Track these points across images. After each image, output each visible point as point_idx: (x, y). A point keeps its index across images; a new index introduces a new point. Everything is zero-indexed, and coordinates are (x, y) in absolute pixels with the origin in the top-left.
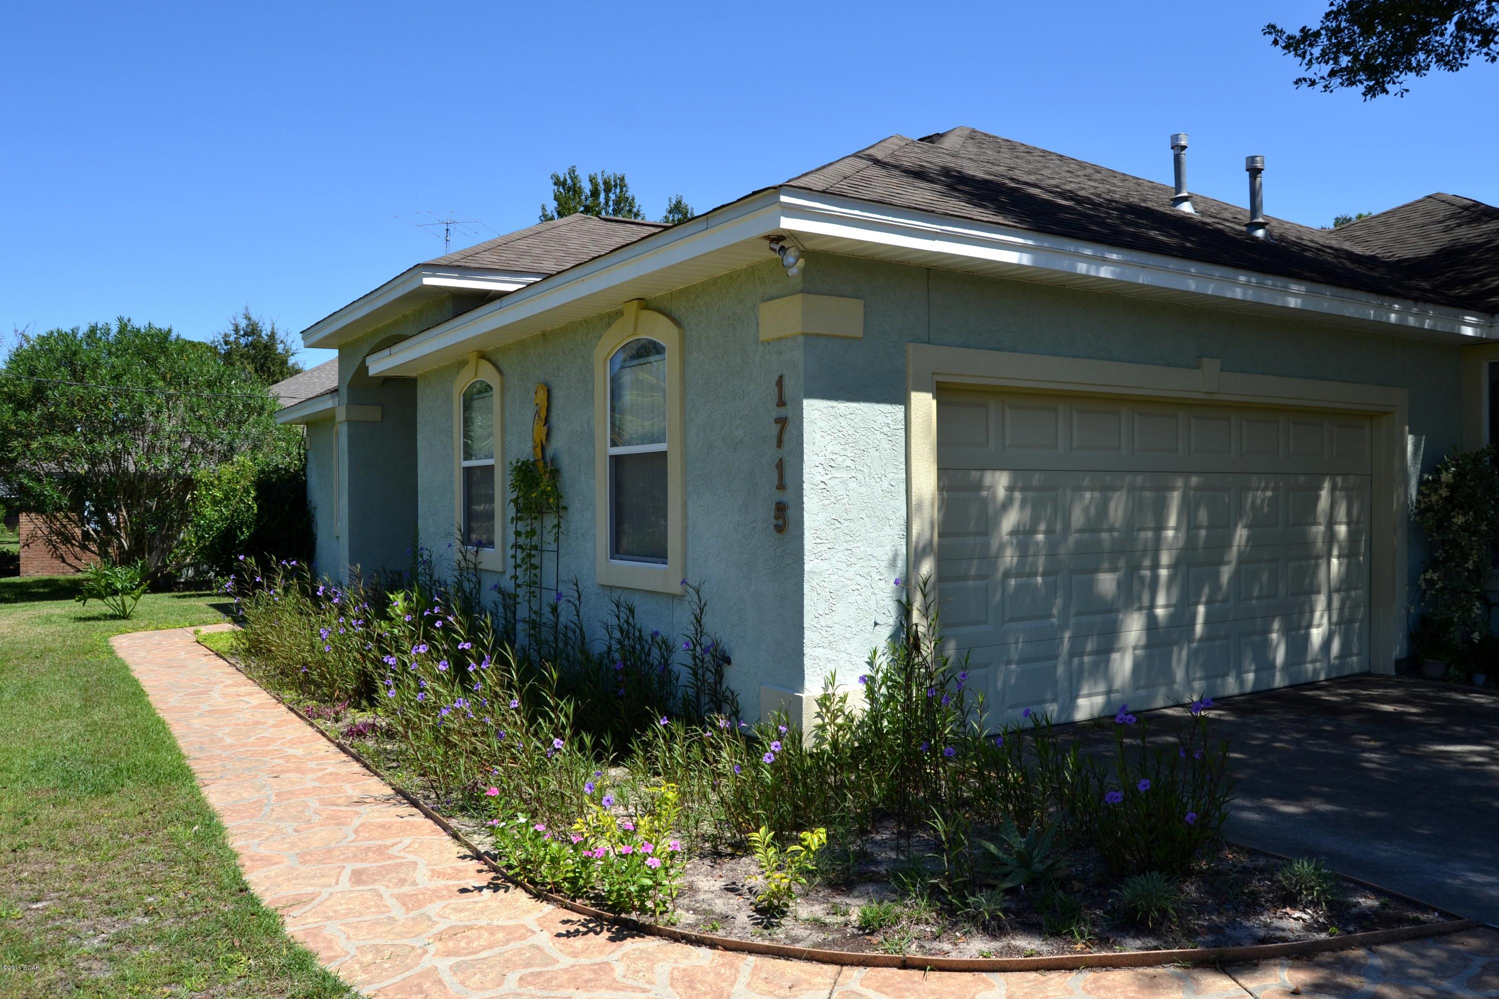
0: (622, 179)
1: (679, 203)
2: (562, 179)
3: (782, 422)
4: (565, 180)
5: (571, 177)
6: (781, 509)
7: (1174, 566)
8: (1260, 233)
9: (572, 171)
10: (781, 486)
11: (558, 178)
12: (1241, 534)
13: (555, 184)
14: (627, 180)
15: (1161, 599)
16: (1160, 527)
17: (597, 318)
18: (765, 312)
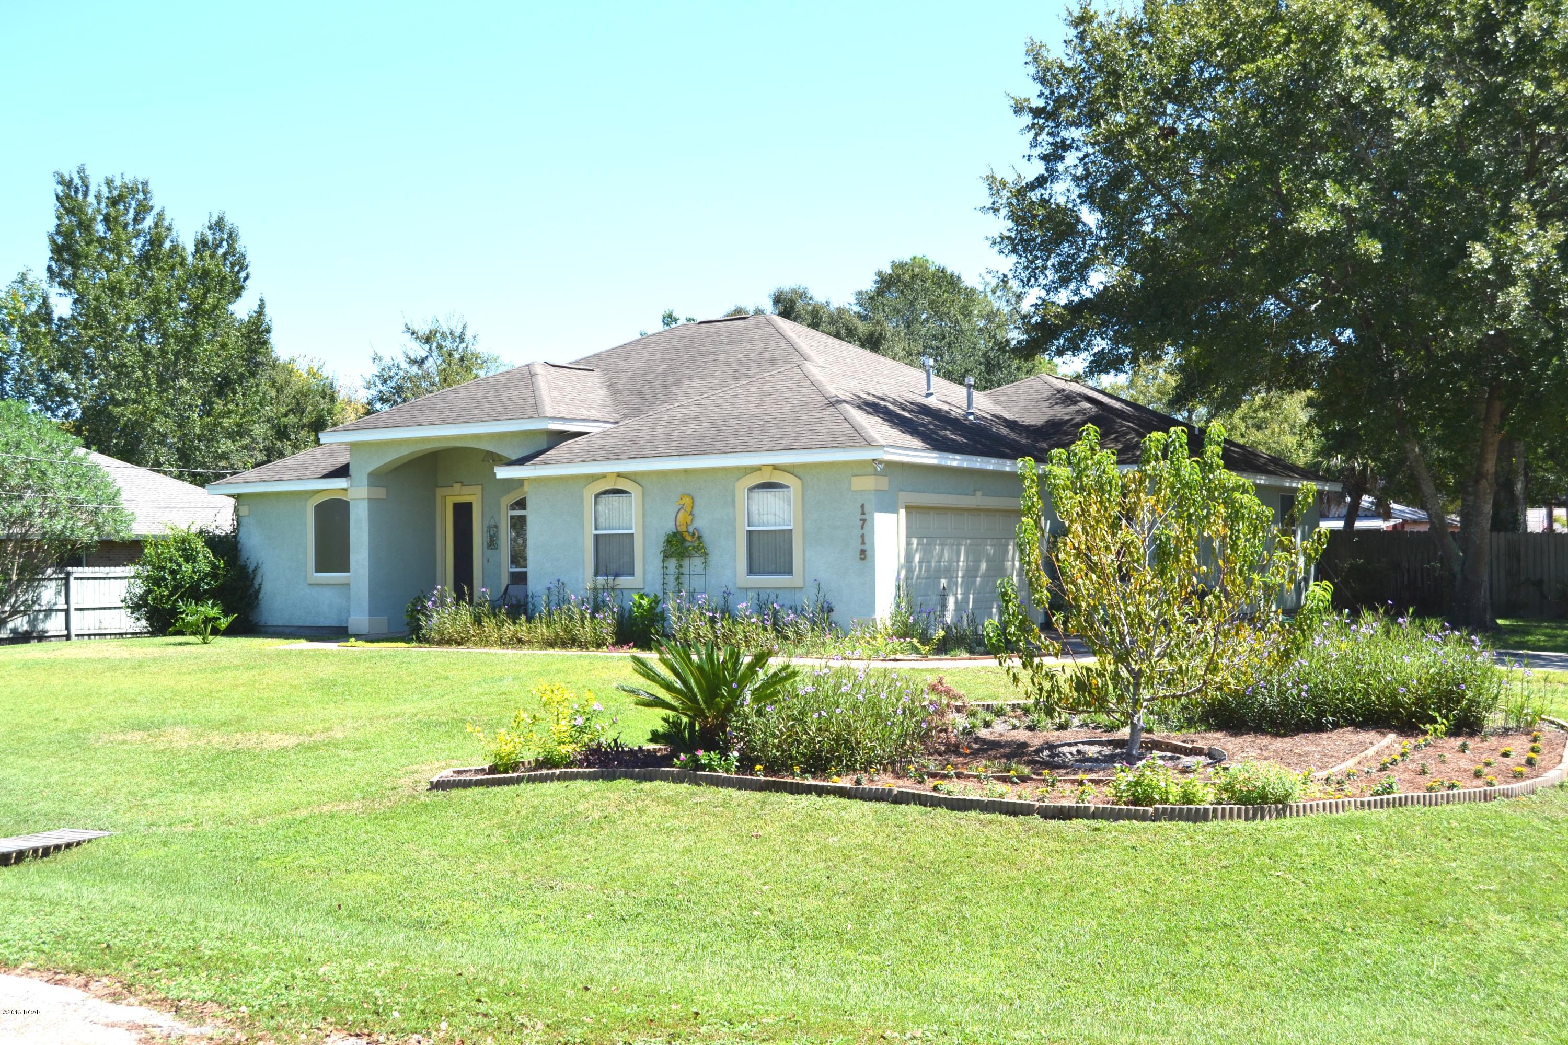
0: (145, 184)
1: (221, 220)
2: (67, 178)
3: (864, 521)
4: (71, 180)
5: (81, 178)
6: (863, 552)
7: (963, 577)
8: (971, 417)
9: (81, 171)
10: (863, 543)
11: (62, 177)
12: (984, 566)
13: (60, 183)
14: (151, 186)
15: (959, 591)
16: (958, 561)
17: (738, 468)
18: (854, 479)
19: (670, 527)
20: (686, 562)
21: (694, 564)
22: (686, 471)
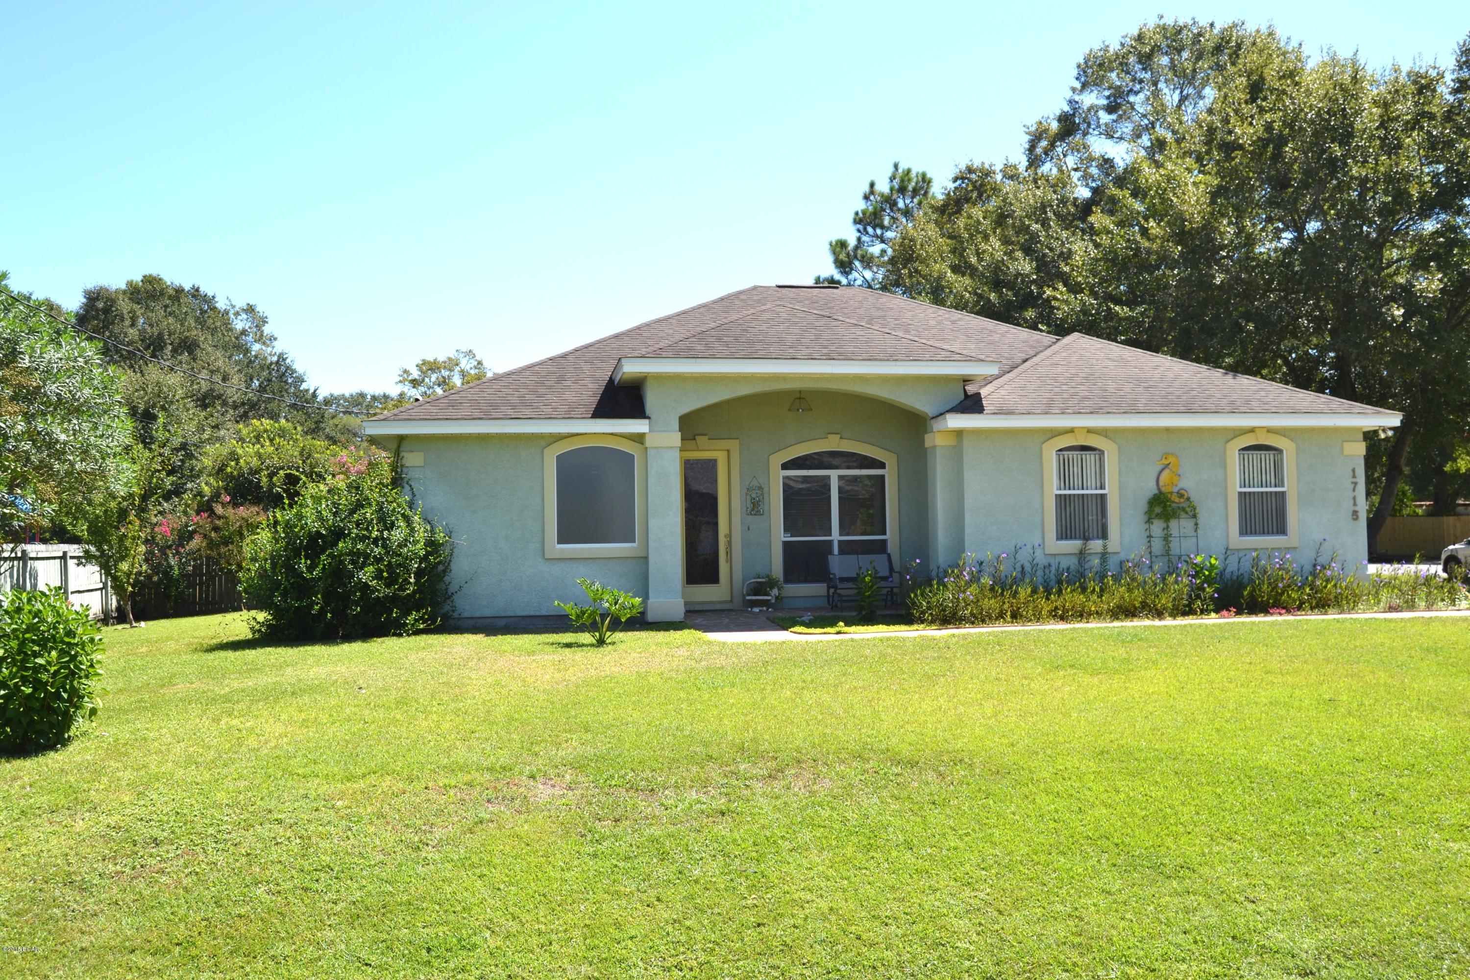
6: (1355, 512)
10: (1355, 504)
17: (1226, 430)
18: (1346, 445)
19: (1150, 489)
20: (1173, 524)
21: (1180, 526)
22: (1168, 430)
